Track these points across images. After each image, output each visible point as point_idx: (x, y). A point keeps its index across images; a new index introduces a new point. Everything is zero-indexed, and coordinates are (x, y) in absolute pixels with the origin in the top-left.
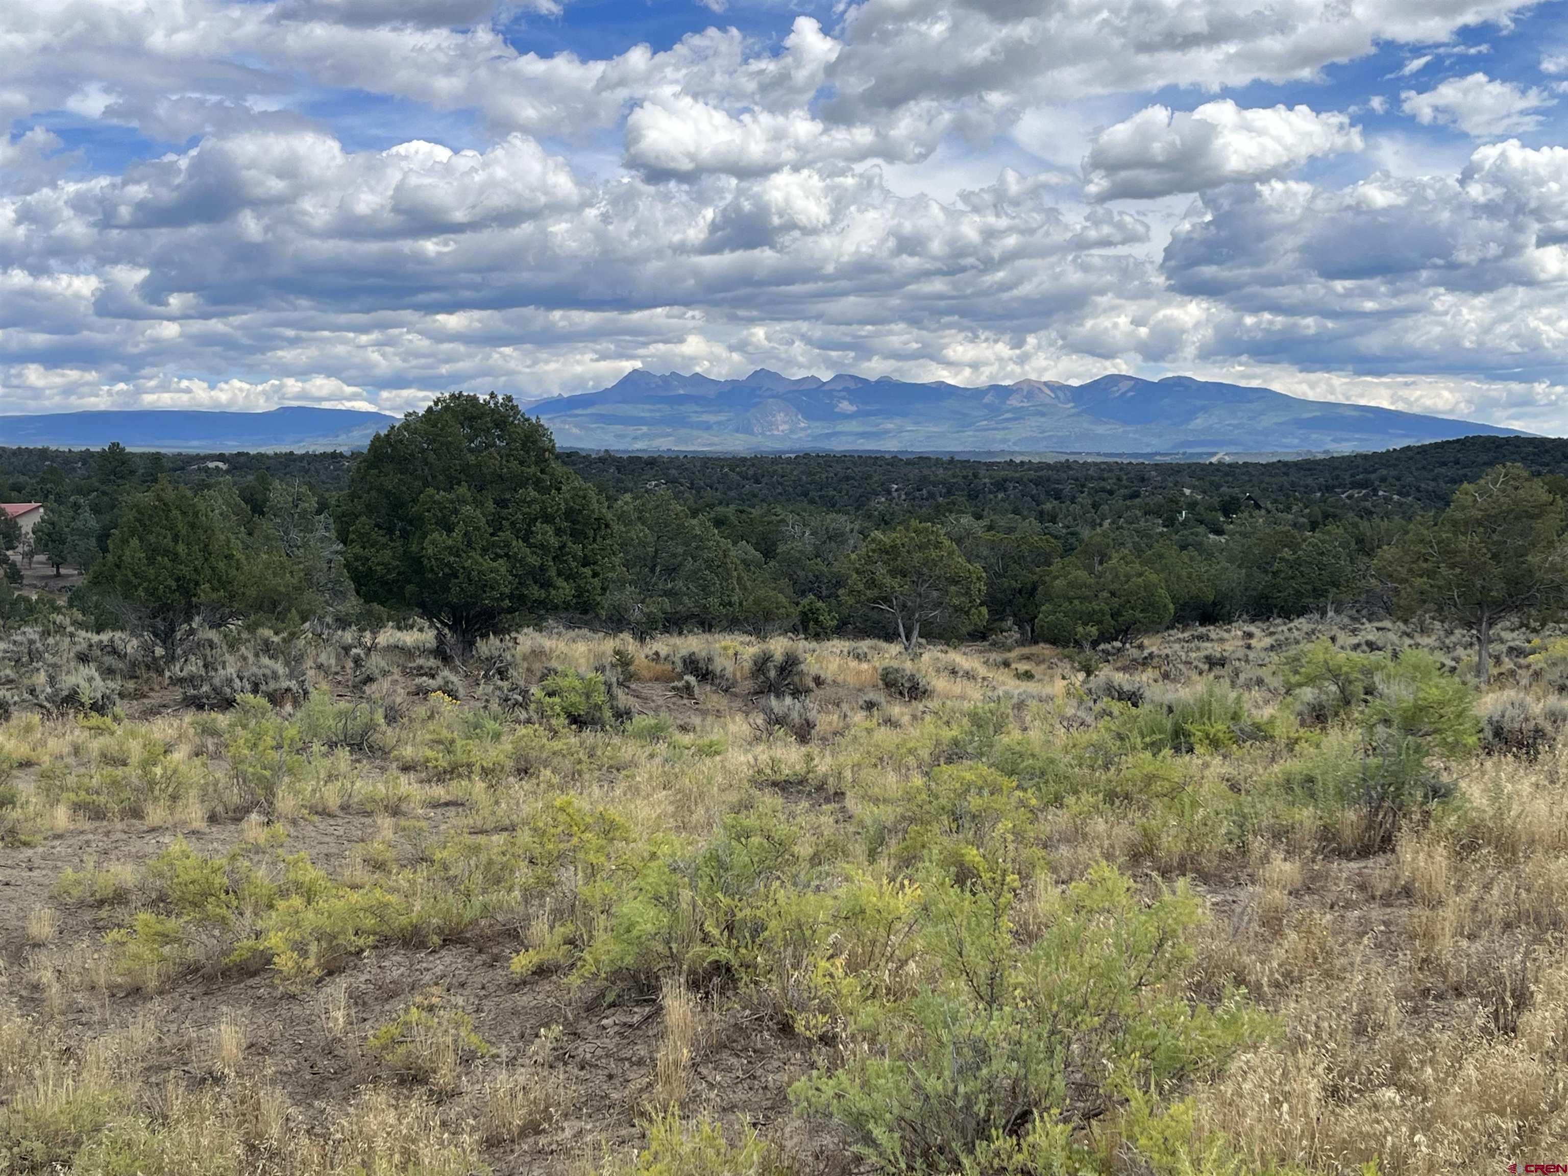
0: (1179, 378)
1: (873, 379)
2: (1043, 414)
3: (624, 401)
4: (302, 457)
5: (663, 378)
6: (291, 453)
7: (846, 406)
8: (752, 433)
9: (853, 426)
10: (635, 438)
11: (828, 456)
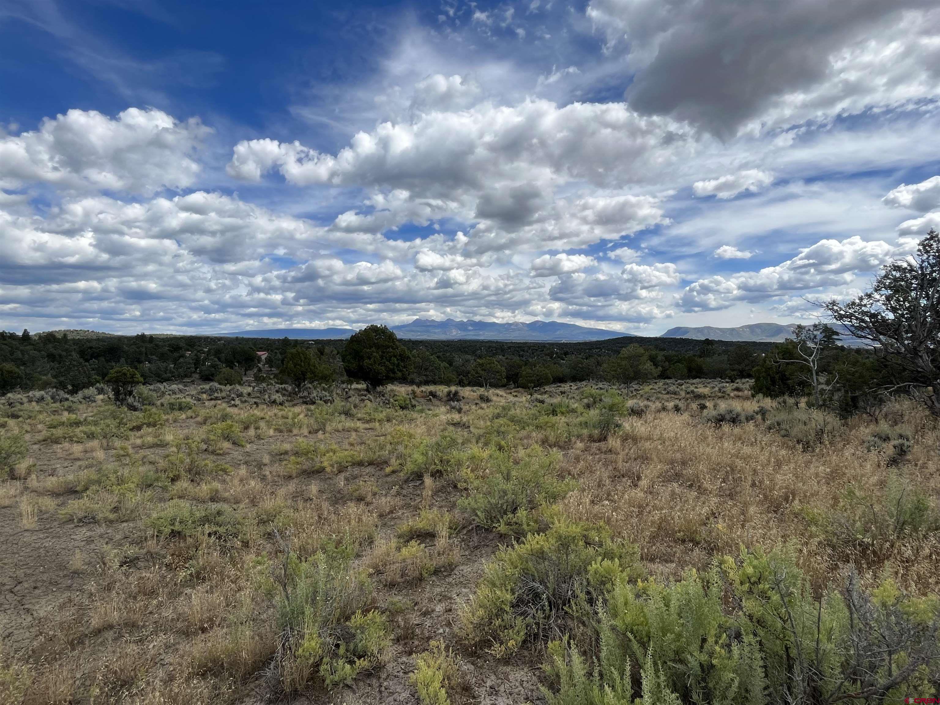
2: (520, 330)
8: (446, 334)
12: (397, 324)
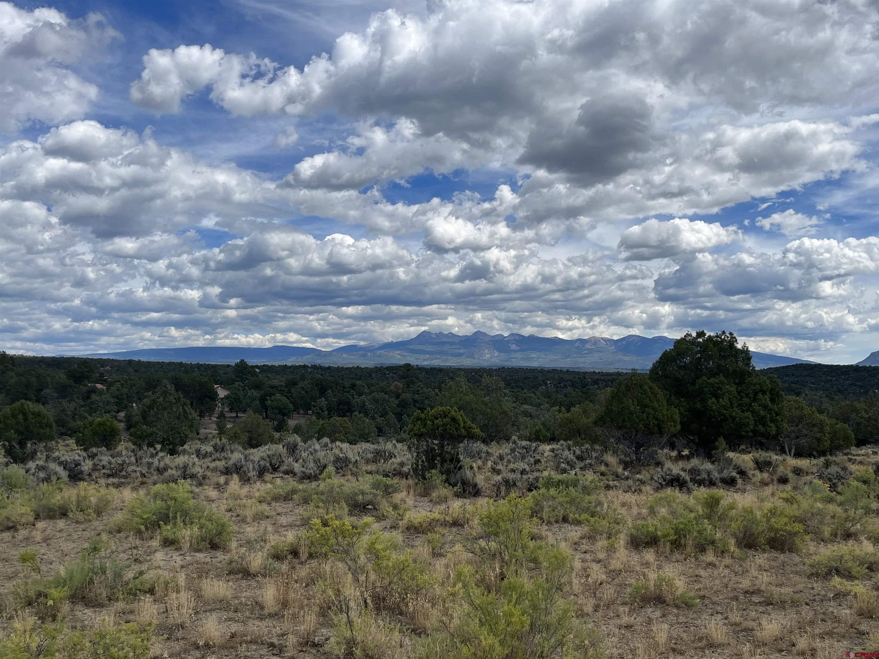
0: (661, 337)
1: (527, 336)
2: (601, 352)
3: (419, 344)
4: (290, 367)
5: (436, 334)
6: (286, 365)
7: (513, 347)
8: (474, 358)
9: (519, 355)
10: (424, 360)
11: (512, 368)
12: (390, 340)
